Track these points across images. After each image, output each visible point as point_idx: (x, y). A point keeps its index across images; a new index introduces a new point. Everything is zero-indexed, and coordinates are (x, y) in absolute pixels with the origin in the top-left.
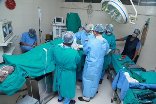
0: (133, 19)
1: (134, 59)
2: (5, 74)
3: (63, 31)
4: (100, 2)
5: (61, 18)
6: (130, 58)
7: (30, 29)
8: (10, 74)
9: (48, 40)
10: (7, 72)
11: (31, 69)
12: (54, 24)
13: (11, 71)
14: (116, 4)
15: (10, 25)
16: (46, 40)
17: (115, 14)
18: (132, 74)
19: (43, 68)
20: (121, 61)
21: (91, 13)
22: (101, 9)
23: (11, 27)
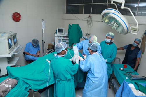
0: (134, 30)
1: (135, 68)
2: (8, 88)
3: (65, 40)
4: (100, 14)
5: (63, 29)
6: (131, 67)
7: (34, 39)
8: (12, 88)
9: (50, 50)
10: (10, 86)
11: (34, 82)
12: (56, 35)
13: (14, 84)
14: (118, 16)
15: (15, 37)
16: (48, 49)
17: (116, 25)
18: (138, 86)
19: (46, 80)
20: (123, 70)
21: (91, 24)
22: (101, 21)
23: (16, 39)
